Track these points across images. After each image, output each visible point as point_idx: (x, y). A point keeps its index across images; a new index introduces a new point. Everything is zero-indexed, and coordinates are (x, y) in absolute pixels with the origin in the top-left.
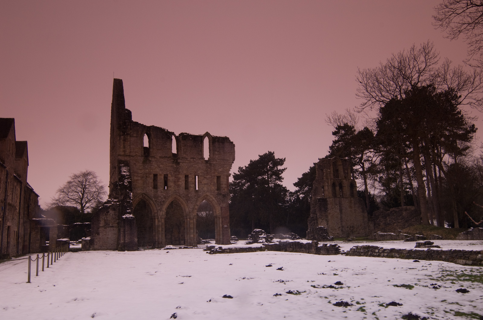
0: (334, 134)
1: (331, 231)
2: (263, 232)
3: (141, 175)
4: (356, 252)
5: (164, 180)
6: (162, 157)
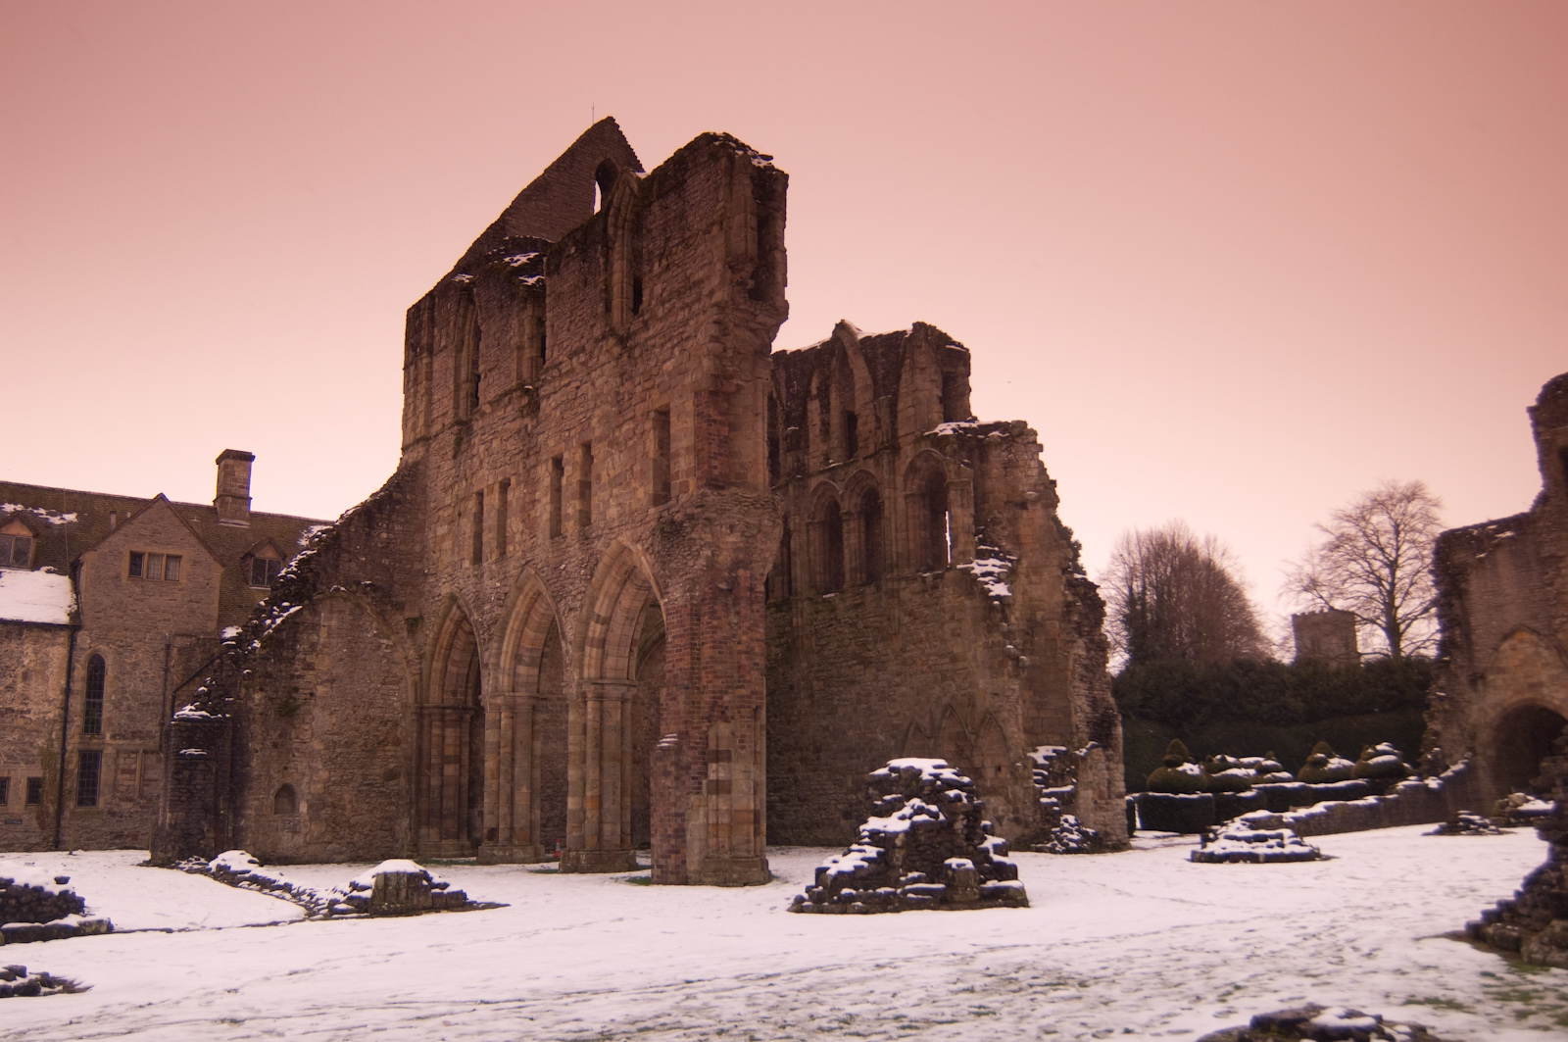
3: (450, 511)
5: (503, 512)
6: (495, 403)
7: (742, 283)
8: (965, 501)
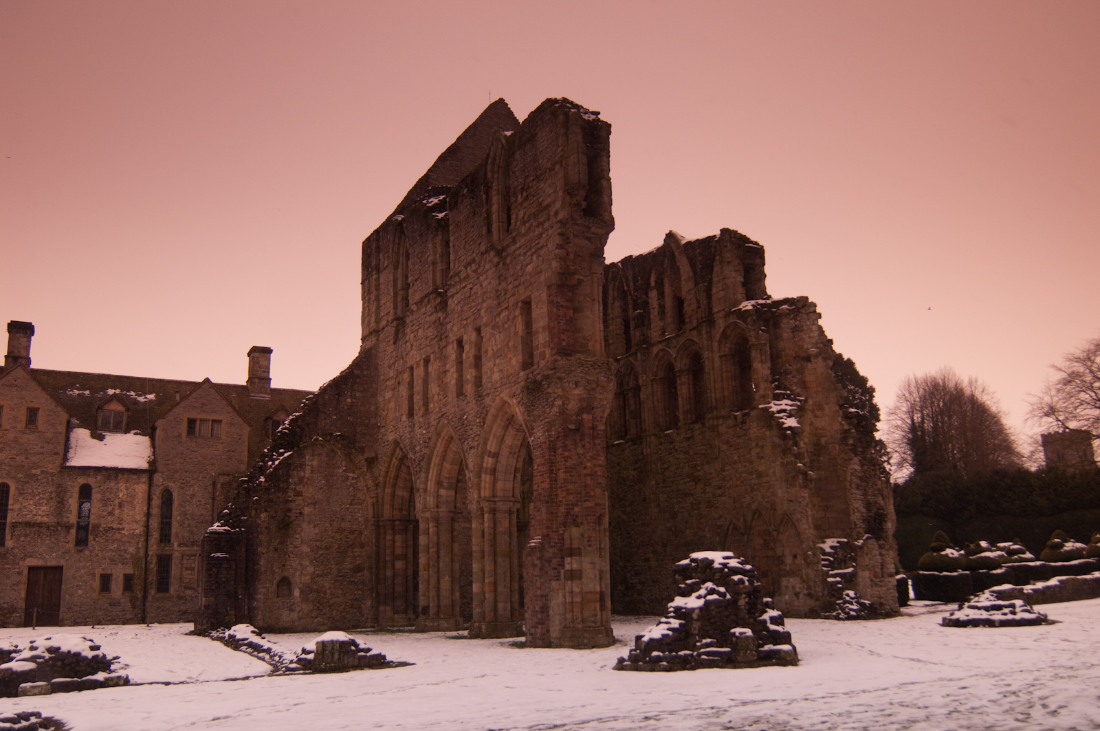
3: (393, 380)
5: (426, 382)
6: (419, 303)
7: (578, 204)
8: (763, 358)
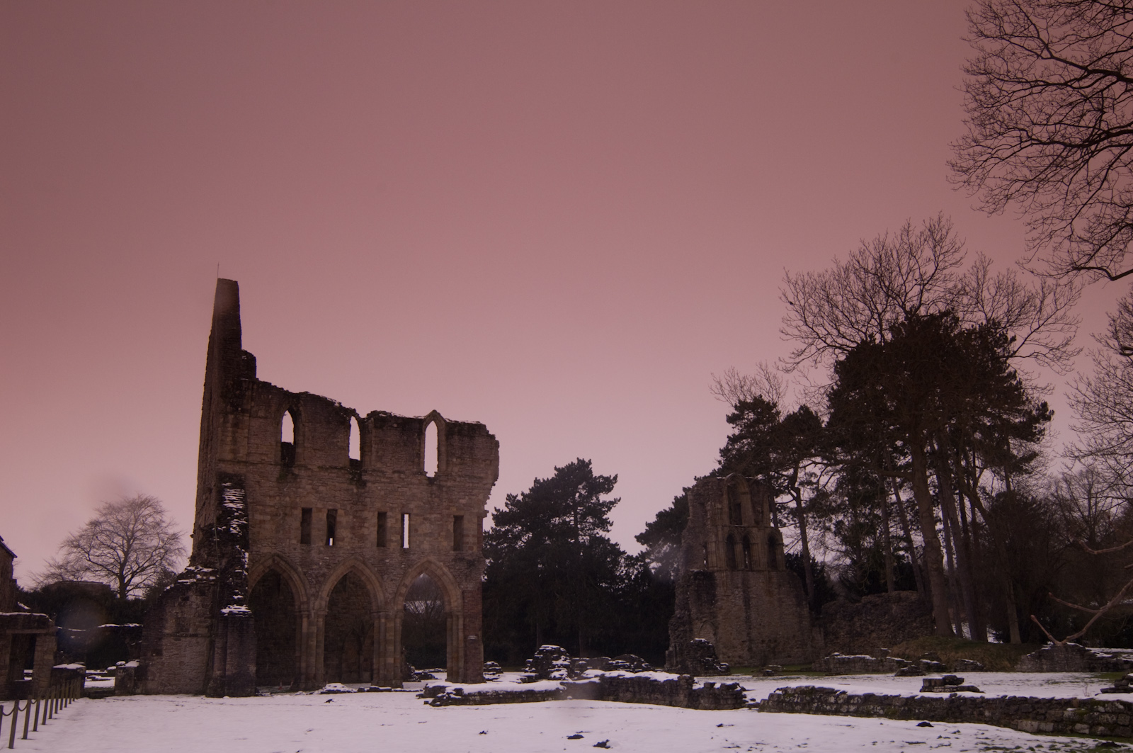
0: (731, 419)
1: (724, 650)
2: (561, 654)
3: (273, 509)
4: (783, 701)
